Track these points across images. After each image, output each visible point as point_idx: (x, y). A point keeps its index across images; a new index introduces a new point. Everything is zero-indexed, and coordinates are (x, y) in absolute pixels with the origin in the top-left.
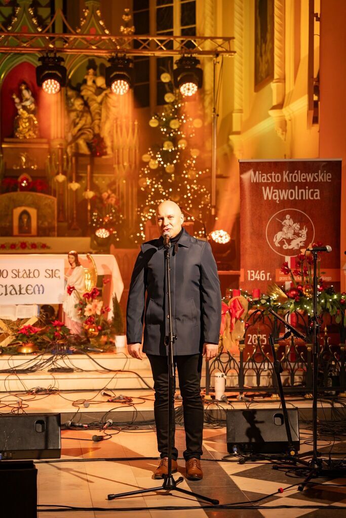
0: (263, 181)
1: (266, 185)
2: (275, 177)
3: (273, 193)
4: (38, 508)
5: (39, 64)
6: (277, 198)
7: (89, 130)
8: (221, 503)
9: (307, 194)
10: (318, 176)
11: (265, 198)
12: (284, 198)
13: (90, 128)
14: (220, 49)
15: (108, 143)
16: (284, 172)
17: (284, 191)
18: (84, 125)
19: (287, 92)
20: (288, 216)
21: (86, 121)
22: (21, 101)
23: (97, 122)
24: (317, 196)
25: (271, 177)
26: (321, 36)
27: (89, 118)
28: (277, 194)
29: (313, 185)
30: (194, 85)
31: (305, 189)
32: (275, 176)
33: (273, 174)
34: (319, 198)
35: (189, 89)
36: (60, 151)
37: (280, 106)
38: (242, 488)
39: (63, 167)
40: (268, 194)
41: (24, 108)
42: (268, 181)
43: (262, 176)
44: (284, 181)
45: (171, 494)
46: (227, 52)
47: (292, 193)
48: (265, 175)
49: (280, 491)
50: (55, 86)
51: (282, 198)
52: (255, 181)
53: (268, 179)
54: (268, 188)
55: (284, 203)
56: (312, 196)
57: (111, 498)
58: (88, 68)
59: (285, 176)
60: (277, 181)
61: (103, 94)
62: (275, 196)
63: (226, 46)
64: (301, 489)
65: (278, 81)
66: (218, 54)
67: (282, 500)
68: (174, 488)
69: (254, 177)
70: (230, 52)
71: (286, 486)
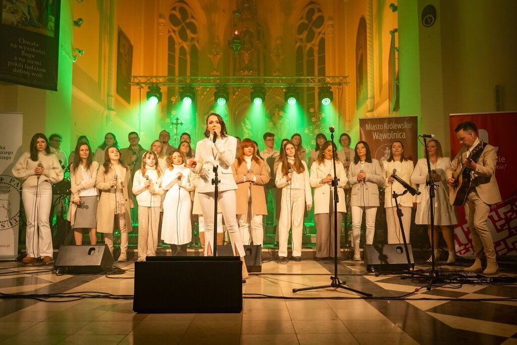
0: (373, 129)
1: (375, 131)
2: (379, 127)
3: (379, 135)
4: (243, 296)
5: (253, 91)
8: (373, 296)
9: (398, 136)
10: (404, 125)
11: (374, 138)
14: (341, 82)
16: (385, 124)
17: (385, 134)
19: (376, 103)
20: (387, 148)
22: (245, 125)
24: (404, 136)
25: (377, 127)
29: (402, 130)
30: (329, 99)
31: (397, 133)
33: (378, 125)
35: (326, 102)
37: (372, 110)
38: (386, 288)
40: (375, 136)
41: (246, 128)
43: (372, 126)
44: (385, 128)
45: (337, 291)
46: (345, 83)
47: (389, 135)
48: (374, 126)
49: (417, 290)
50: (260, 101)
51: (384, 138)
52: (368, 129)
53: (375, 128)
54: (376, 133)
55: (385, 141)
56: (401, 136)
57: (294, 291)
58: (276, 108)
60: (381, 129)
61: (282, 119)
62: (380, 137)
63: (344, 80)
64: (429, 289)
65: (370, 98)
66: (340, 84)
67: (419, 295)
68: (339, 286)
69: (368, 127)
70: (347, 83)
71: (419, 288)
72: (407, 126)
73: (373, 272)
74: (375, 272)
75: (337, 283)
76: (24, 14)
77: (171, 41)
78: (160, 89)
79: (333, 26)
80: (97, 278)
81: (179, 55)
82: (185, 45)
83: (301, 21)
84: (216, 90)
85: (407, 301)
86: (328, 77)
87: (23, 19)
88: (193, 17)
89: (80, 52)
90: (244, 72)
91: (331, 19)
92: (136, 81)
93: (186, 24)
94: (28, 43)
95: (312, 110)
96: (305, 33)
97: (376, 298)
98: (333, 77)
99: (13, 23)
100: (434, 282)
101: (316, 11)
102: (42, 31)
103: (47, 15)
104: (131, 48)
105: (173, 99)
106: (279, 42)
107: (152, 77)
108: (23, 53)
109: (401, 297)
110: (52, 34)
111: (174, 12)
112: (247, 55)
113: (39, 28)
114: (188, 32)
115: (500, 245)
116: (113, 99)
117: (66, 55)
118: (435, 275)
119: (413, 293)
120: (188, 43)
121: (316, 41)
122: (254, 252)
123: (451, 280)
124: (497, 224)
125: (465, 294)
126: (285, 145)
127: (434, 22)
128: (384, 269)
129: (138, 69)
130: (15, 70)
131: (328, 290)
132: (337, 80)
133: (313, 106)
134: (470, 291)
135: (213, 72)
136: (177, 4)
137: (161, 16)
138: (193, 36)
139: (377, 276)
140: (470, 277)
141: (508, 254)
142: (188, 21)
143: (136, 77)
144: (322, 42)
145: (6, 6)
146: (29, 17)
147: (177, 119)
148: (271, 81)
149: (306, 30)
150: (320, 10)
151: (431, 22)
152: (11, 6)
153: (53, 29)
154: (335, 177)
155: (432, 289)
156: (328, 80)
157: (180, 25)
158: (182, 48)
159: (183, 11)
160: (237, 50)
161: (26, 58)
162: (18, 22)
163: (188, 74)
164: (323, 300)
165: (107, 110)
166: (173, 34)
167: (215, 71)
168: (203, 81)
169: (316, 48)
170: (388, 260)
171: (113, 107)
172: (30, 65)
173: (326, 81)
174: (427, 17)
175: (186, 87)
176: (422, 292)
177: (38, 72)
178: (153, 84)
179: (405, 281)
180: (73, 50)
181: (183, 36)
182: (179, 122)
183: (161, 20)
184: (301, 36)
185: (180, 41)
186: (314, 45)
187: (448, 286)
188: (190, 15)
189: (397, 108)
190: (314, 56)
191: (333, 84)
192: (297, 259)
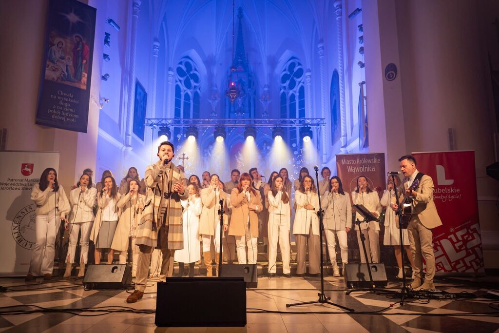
0: (347, 164)
1: (349, 165)
2: (353, 162)
3: (352, 169)
4: (247, 310)
5: (246, 130)
6: (355, 171)
8: (355, 311)
9: (369, 169)
10: (373, 161)
11: (349, 171)
14: (319, 123)
16: (357, 159)
17: (357, 168)
19: (348, 140)
28: (354, 169)
29: (372, 165)
30: (309, 137)
31: (368, 167)
33: (352, 160)
34: (374, 170)
35: (307, 139)
37: (345, 146)
38: (365, 303)
40: (350, 169)
44: (357, 163)
45: (324, 306)
46: (322, 124)
47: (361, 169)
48: (348, 161)
49: (392, 306)
50: (252, 139)
51: (357, 171)
52: (344, 164)
53: (350, 163)
54: (350, 167)
55: (358, 173)
56: (371, 170)
57: (288, 306)
63: (322, 122)
64: (401, 304)
65: (344, 136)
66: (318, 125)
67: (394, 310)
68: (325, 301)
69: (343, 162)
70: (324, 124)
71: (393, 303)
72: (376, 161)
73: (352, 288)
74: (354, 287)
75: (324, 299)
76: (63, 72)
77: (178, 89)
78: (169, 129)
79: (310, 76)
80: (120, 293)
81: (184, 100)
82: (189, 92)
83: (285, 73)
84: (216, 130)
85: (384, 316)
86: (308, 119)
87: (62, 75)
88: (196, 70)
89: (106, 100)
90: (238, 113)
91: (309, 71)
92: (150, 122)
93: (191, 75)
94: (65, 95)
95: (294, 145)
96: (288, 82)
97: (358, 313)
98: (313, 119)
99: (53, 79)
100: (406, 298)
101: (297, 65)
102: (77, 85)
103: (81, 72)
104: (146, 95)
105: (179, 136)
106: (266, 89)
107: (163, 119)
108: (61, 102)
109: (379, 312)
110: (84, 87)
111: (181, 66)
112: (240, 100)
113: (74, 82)
114: (192, 81)
115: (460, 263)
116: (130, 137)
117: (95, 103)
118: (406, 292)
119: (388, 308)
120: (191, 90)
121: (297, 88)
122: (251, 270)
123: (420, 296)
124: (455, 245)
125: (433, 309)
127: (396, 76)
128: (362, 285)
129: (152, 113)
130: (53, 116)
131: (316, 305)
132: (315, 122)
133: (295, 142)
134: (436, 307)
135: (212, 113)
136: (183, 60)
137: (170, 69)
138: (196, 84)
139: (356, 291)
140: (436, 293)
141: (466, 272)
142: (191, 73)
143: (150, 119)
144: (302, 90)
145: (49, 65)
146: (66, 74)
147: (184, 155)
148: (261, 122)
149: (288, 79)
150: (299, 64)
151: (393, 77)
152: (53, 65)
153: (86, 83)
154: (320, 209)
155: (404, 304)
156: (309, 121)
157: (185, 76)
158: (187, 95)
159: (188, 65)
160: (233, 98)
161: (63, 107)
162: (58, 78)
163: (191, 117)
164: (313, 314)
165: (125, 147)
166: (179, 83)
167: (213, 113)
168: (204, 122)
169: (297, 94)
170: (364, 278)
171: (130, 144)
172: (66, 112)
173: (306, 122)
174: (389, 73)
175: (191, 127)
176: (396, 308)
177: (71, 118)
178: (163, 125)
179: (381, 296)
180: (101, 99)
181: (188, 85)
182: (186, 157)
183: (171, 73)
184: (284, 85)
185: (185, 88)
186: (295, 92)
187: (417, 301)
188: (193, 68)
189: (366, 144)
190: (295, 100)
191: (312, 125)
192: (286, 276)
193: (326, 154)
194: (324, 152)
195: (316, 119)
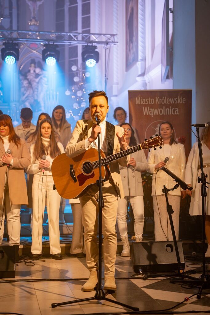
0: (143, 103)
1: (145, 106)
3: (150, 110)
6: (152, 114)
7: (32, 97)
9: (171, 111)
10: (177, 100)
11: (144, 114)
12: (156, 114)
13: (32, 96)
14: (109, 41)
15: (42, 104)
16: (156, 98)
17: (156, 110)
18: (29, 95)
19: (147, 66)
20: (159, 125)
21: (30, 92)
23: (36, 93)
24: (177, 112)
25: (148, 101)
26: (173, 22)
27: (31, 91)
28: (152, 111)
29: (174, 106)
30: (94, 60)
31: (169, 108)
32: (150, 100)
33: (149, 99)
34: (178, 113)
35: (91, 63)
36: (15, 108)
37: (143, 75)
38: (154, 297)
39: (16, 118)
40: (146, 111)
42: (146, 104)
43: (142, 100)
44: (156, 103)
46: (113, 42)
47: (161, 111)
48: (144, 99)
49: (187, 299)
50: (12, 60)
51: (155, 114)
52: (138, 103)
53: (146, 102)
54: (146, 108)
55: (156, 117)
56: (174, 112)
57: (54, 306)
59: (157, 100)
60: (152, 103)
61: (39, 78)
62: (151, 113)
63: (112, 39)
64: (198, 297)
65: (142, 60)
66: (107, 43)
68: (103, 298)
69: (138, 101)
70: (115, 42)
71: (188, 295)
72: (181, 101)
73: (140, 274)
74: (143, 273)
75: (102, 295)
86: (94, 34)
95: (74, 68)
97: (143, 313)
98: (100, 35)
100: (204, 288)
109: (169, 310)
118: (205, 280)
119: (182, 303)
126: (42, 123)
128: (153, 269)
131: (91, 303)
132: (104, 39)
133: (76, 63)
139: (145, 279)
148: (26, 36)
154: (100, 177)
155: (202, 296)
156: (93, 38)
170: (157, 260)
173: (91, 39)
179: (174, 286)
189: (169, 75)
190: (77, 3)
191: (99, 43)
192: (56, 257)
193: (117, 84)
194: (115, 81)
195: (104, 35)
